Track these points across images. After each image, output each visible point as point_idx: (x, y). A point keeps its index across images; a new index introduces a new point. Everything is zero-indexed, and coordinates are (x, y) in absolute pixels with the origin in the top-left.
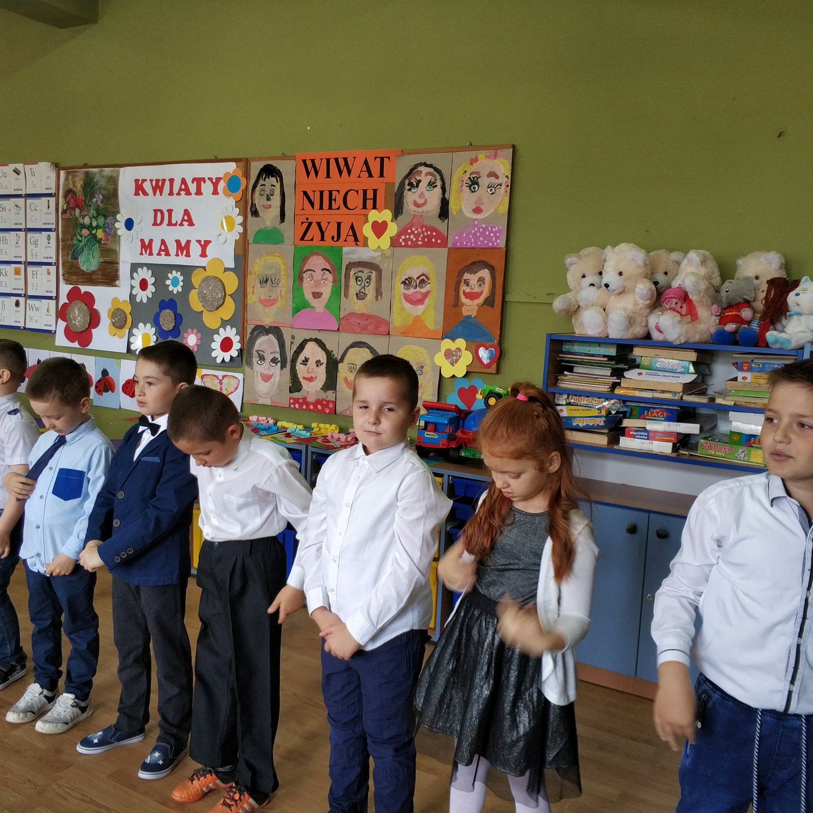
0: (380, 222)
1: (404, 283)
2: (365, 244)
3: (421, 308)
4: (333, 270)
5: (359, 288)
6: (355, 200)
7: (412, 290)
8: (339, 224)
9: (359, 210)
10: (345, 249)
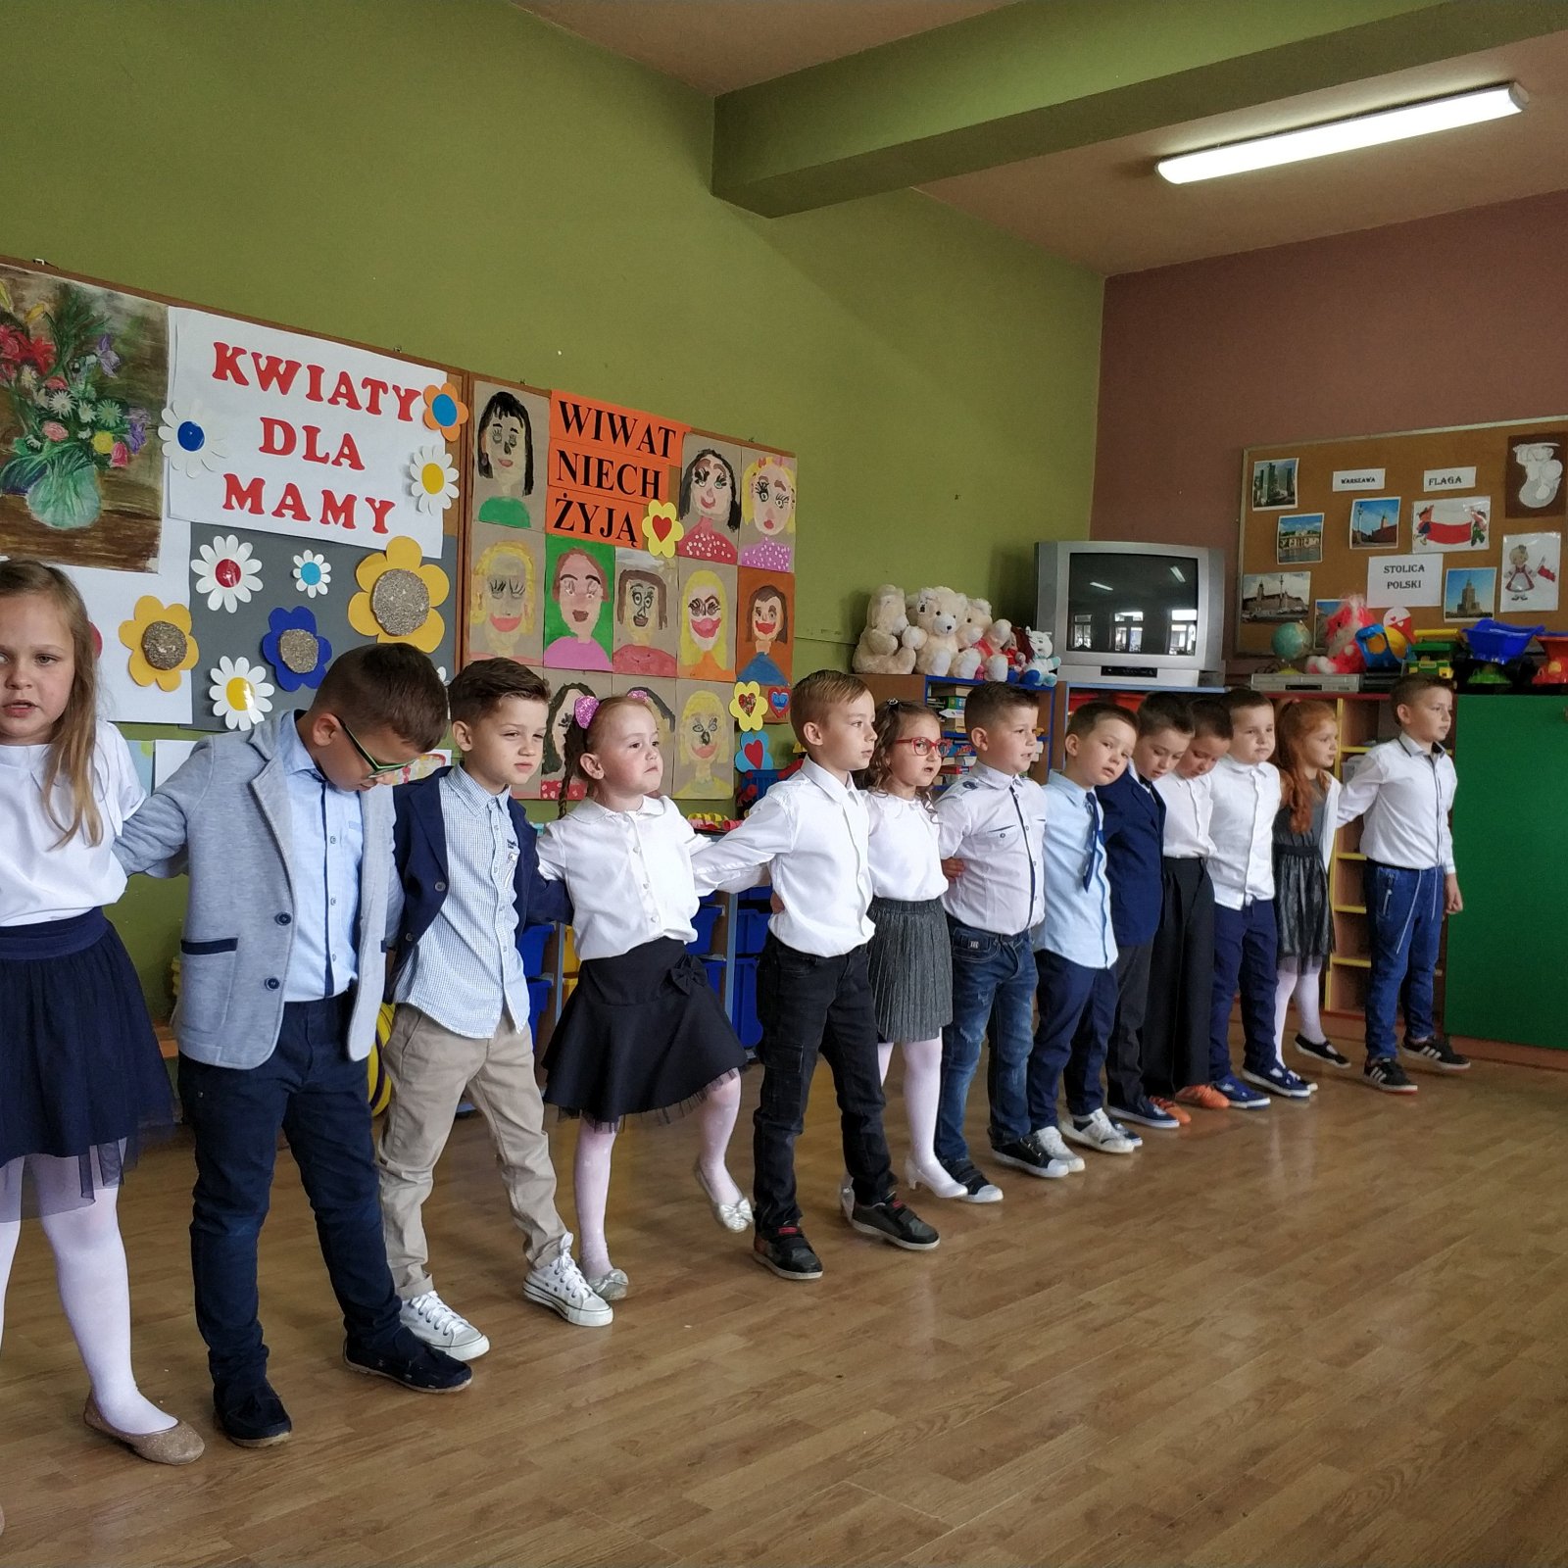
0: (663, 518)
1: (691, 606)
2: (645, 548)
3: (711, 640)
4: (602, 578)
5: (637, 608)
6: (633, 481)
7: (701, 617)
8: (611, 511)
9: (638, 496)
10: (619, 550)
